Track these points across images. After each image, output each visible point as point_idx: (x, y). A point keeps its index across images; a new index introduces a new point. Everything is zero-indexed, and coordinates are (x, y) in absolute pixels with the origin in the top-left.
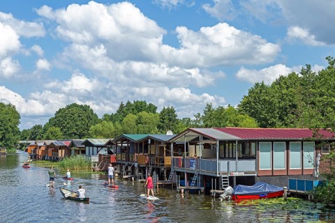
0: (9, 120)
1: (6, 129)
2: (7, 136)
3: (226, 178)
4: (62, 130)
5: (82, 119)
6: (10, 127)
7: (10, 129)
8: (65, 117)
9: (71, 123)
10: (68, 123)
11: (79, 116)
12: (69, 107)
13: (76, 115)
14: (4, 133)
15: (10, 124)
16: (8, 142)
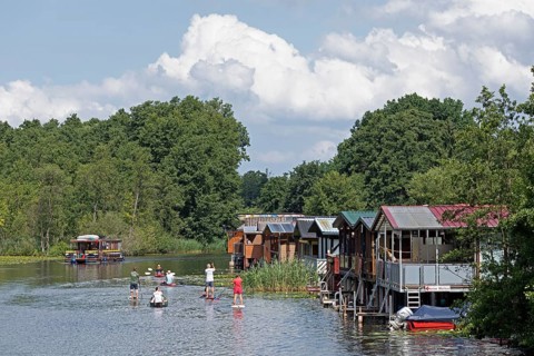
0: (208, 151)
1: (199, 181)
2: (201, 201)
3: (416, 295)
4: (368, 180)
5: (431, 148)
6: (212, 172)
7: (210, 180)
8: (379, 139)
9: (393, 161)
10: (385, 161)
11: (421, 137)
12: (393, 108)
13: (412, 134)
14: (192, 193)
15: (210, 164)
16: (204, 220)
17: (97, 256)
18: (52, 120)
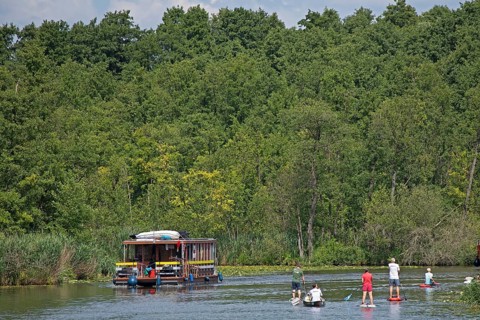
17: (179, 272)
18: (360, 12)
